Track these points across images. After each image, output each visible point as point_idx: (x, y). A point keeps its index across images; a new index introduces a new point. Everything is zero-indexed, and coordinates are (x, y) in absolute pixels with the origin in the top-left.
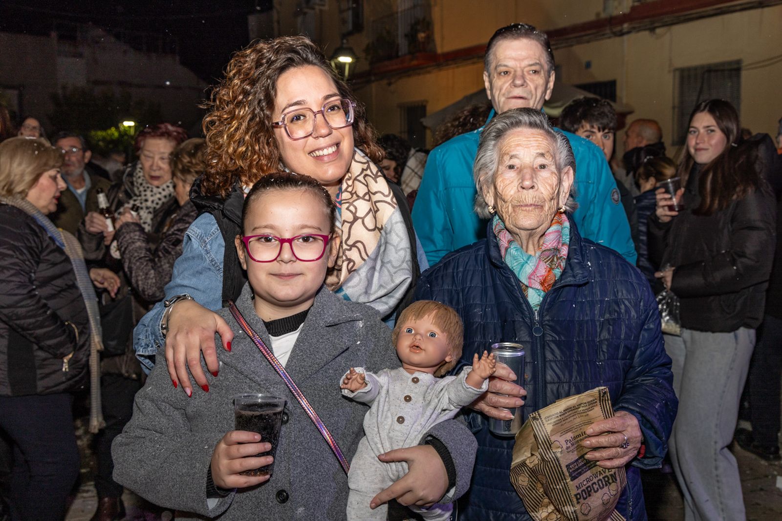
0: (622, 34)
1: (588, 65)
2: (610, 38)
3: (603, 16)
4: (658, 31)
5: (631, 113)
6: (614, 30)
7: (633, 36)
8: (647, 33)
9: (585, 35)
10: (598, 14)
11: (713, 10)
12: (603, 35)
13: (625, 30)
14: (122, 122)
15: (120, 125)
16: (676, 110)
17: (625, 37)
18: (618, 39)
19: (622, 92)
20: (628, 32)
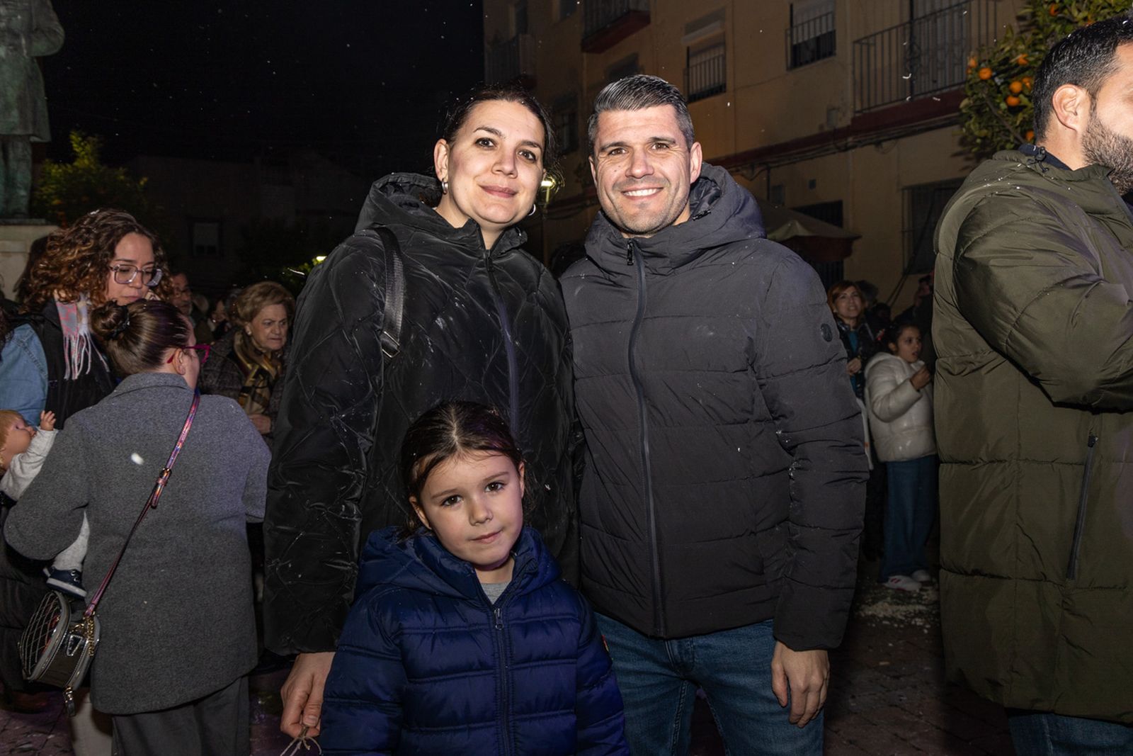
0: (847, 149)
1: (813, 184)
2: (834, 153)
3: (827, 129)
4: (885, 145)
5: (858, 237)
6: (839, 144)
7: (858, 150)
8: (872, 147)
9: (809, 151)
10: (821, 127)
11: (946, 119)
12: (828, 150)
13: (850, 144)
14: (316, 257)
15: (313, 260)
16: (906, 234)
17: (850, 152)
18: (842, 154)
19: (848, 214)
20: (854, 147)
